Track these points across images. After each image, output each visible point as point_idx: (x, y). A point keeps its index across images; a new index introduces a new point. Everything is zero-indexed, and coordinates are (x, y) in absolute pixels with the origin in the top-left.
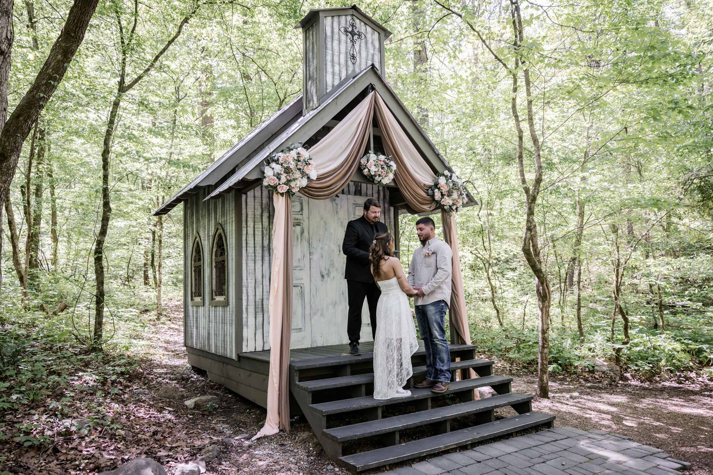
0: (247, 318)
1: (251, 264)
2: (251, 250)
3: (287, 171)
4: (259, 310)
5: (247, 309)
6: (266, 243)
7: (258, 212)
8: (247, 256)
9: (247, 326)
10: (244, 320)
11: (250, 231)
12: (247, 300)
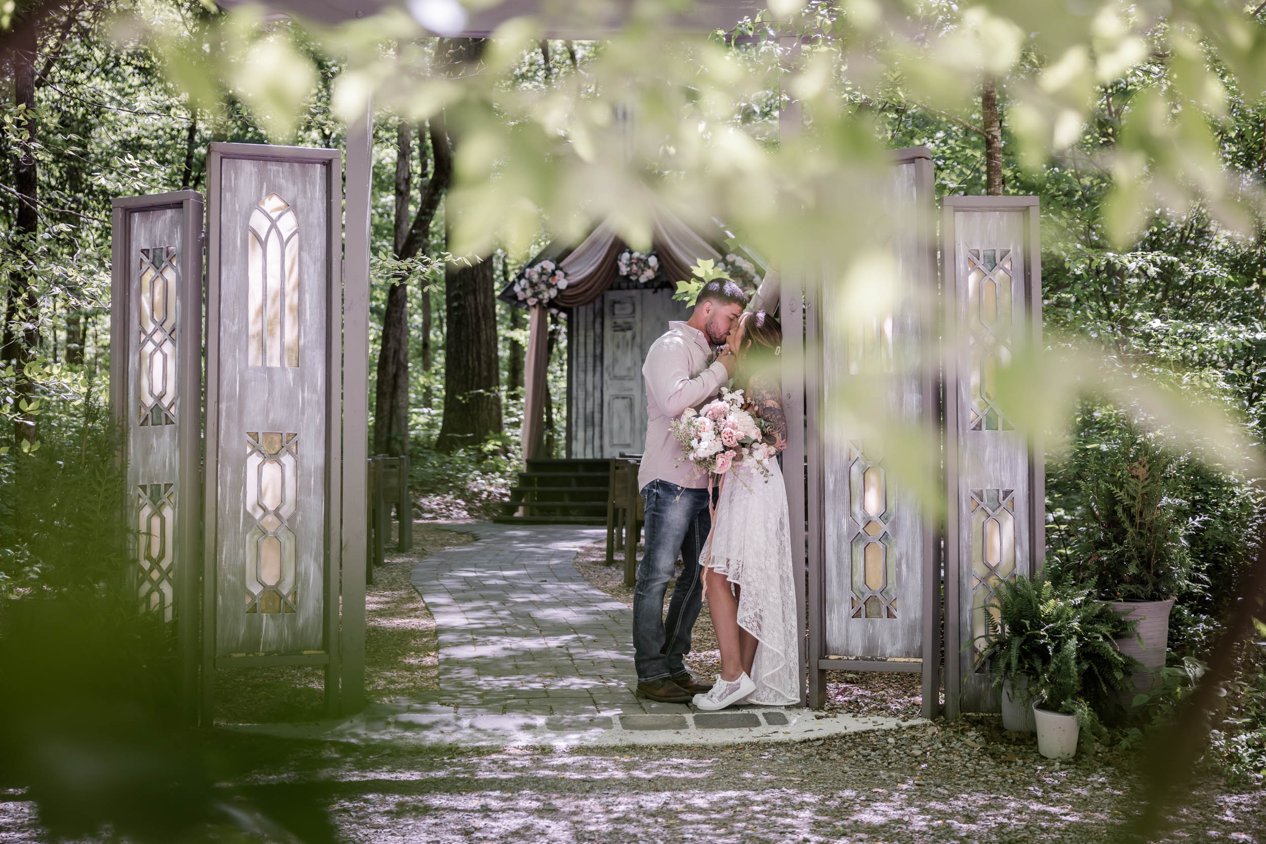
0: (576, 431)
1: (582, 375)
2: (581, 360)
3: (533, 285)
4: (590, 423)
5: (576, 422)
6: (598, 351)
7: (590, 318)
8: (578, 366)
9: (576, 439)
10: (574, 433)
11: (582, 339)
12: (577, 413)
